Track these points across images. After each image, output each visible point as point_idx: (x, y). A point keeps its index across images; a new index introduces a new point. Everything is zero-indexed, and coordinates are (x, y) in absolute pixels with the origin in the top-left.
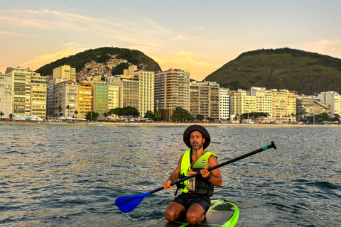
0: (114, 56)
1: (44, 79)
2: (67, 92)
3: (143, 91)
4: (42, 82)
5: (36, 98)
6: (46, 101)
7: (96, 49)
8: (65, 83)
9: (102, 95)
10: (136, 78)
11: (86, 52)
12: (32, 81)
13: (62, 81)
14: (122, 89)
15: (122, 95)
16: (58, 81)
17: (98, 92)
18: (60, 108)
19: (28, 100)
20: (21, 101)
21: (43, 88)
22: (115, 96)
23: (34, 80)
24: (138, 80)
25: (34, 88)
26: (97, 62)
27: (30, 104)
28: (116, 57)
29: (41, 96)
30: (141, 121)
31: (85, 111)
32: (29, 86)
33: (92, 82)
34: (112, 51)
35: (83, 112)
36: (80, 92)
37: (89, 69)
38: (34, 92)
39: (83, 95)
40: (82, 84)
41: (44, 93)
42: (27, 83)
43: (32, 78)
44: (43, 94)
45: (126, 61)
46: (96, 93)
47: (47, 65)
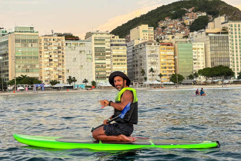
0: (190, 10)
1: (123, 41)
2: (148, 53)
3: (235, 46)
4: (121, 45)
5: (116, 62)
6: (126, 65)
7: (169, 5)
8: (144, 44)
9: (185, 54)
10: (225, 31)
11: (158, 9)
12: (112, 45)
13: (141, 42)
14: (209, 46)
15: (209, 53)
16: (136, 43)
17: (182, 51)
18: (143, 72)
19: (108, 66)
20: (102, 66)
21: (122, 51)
22: (200, 54)
23: (113, 43)
24: (227, 33)
25: (114, 52)
26: (172, 19)
27: (111, 69)
28: (193, 11)
29: (121, 60)
30: (235, 83)
31: (168, 73)
32: (109, 50)
33: (173, 41)
34: (188, 5)
35: (166, 75)
36: (162, 53)
37: (163, 28)
38: (114, 56)
39: (165, 56)
40: (163, 44)
41: (124, 56)
42: (107, 48)
43: (111, 41)
44: (123, 58)
45: (204, 14)
46: (179, 52)
47: (119, 27)
